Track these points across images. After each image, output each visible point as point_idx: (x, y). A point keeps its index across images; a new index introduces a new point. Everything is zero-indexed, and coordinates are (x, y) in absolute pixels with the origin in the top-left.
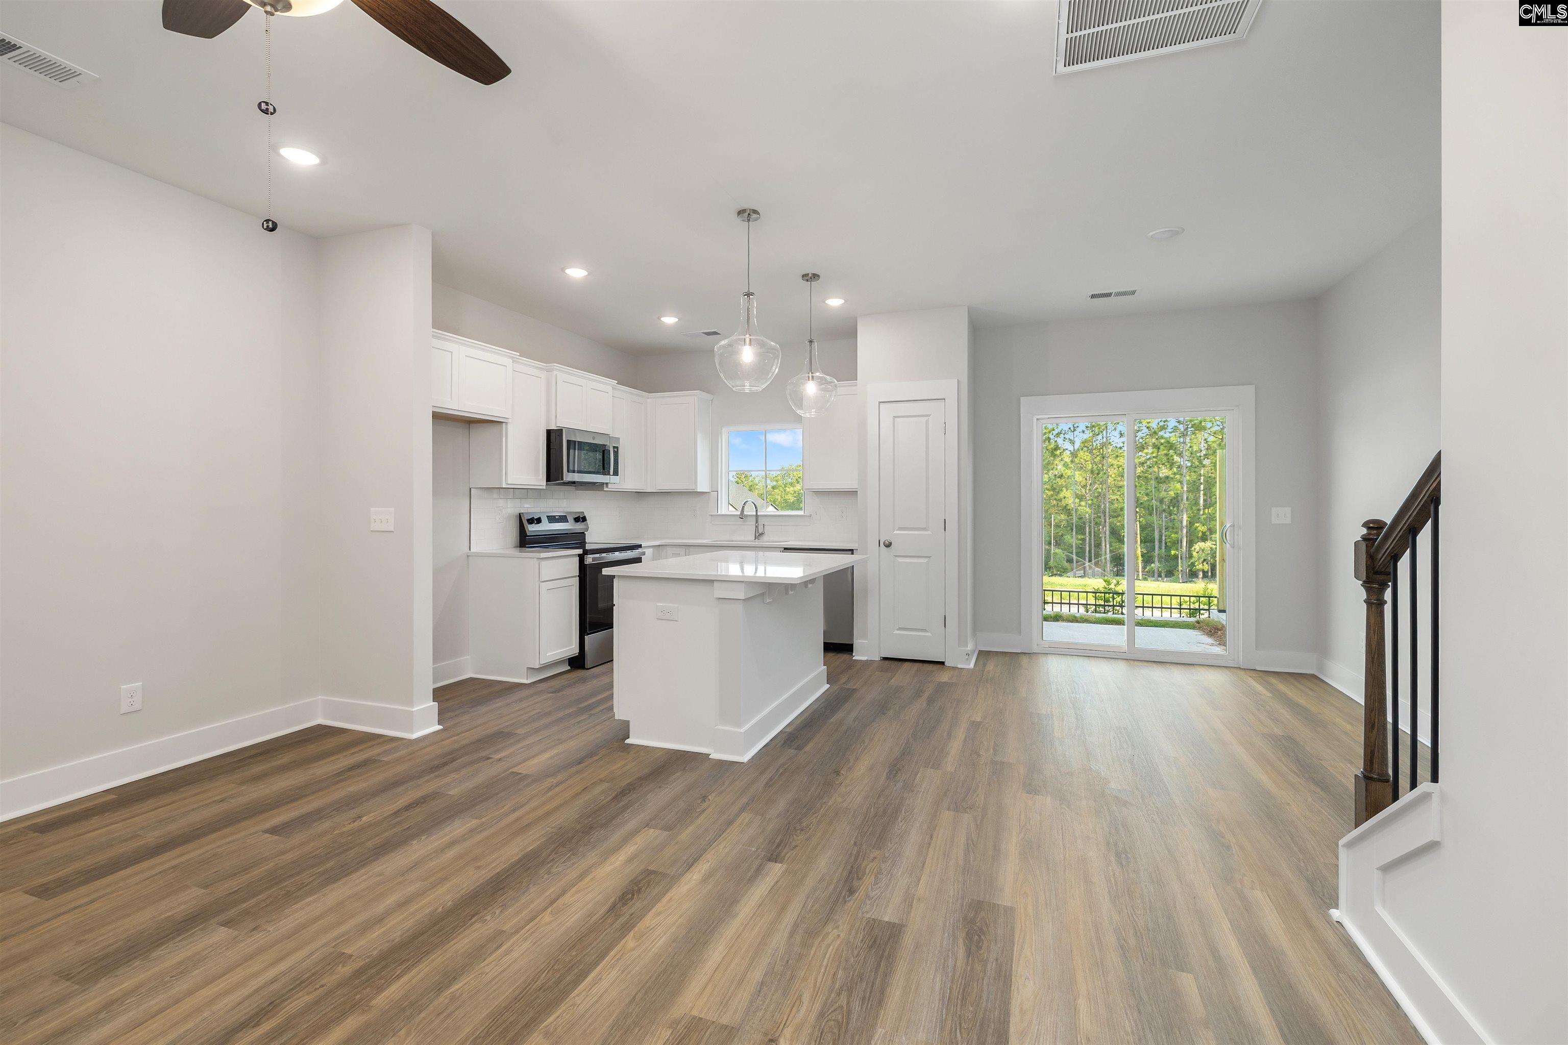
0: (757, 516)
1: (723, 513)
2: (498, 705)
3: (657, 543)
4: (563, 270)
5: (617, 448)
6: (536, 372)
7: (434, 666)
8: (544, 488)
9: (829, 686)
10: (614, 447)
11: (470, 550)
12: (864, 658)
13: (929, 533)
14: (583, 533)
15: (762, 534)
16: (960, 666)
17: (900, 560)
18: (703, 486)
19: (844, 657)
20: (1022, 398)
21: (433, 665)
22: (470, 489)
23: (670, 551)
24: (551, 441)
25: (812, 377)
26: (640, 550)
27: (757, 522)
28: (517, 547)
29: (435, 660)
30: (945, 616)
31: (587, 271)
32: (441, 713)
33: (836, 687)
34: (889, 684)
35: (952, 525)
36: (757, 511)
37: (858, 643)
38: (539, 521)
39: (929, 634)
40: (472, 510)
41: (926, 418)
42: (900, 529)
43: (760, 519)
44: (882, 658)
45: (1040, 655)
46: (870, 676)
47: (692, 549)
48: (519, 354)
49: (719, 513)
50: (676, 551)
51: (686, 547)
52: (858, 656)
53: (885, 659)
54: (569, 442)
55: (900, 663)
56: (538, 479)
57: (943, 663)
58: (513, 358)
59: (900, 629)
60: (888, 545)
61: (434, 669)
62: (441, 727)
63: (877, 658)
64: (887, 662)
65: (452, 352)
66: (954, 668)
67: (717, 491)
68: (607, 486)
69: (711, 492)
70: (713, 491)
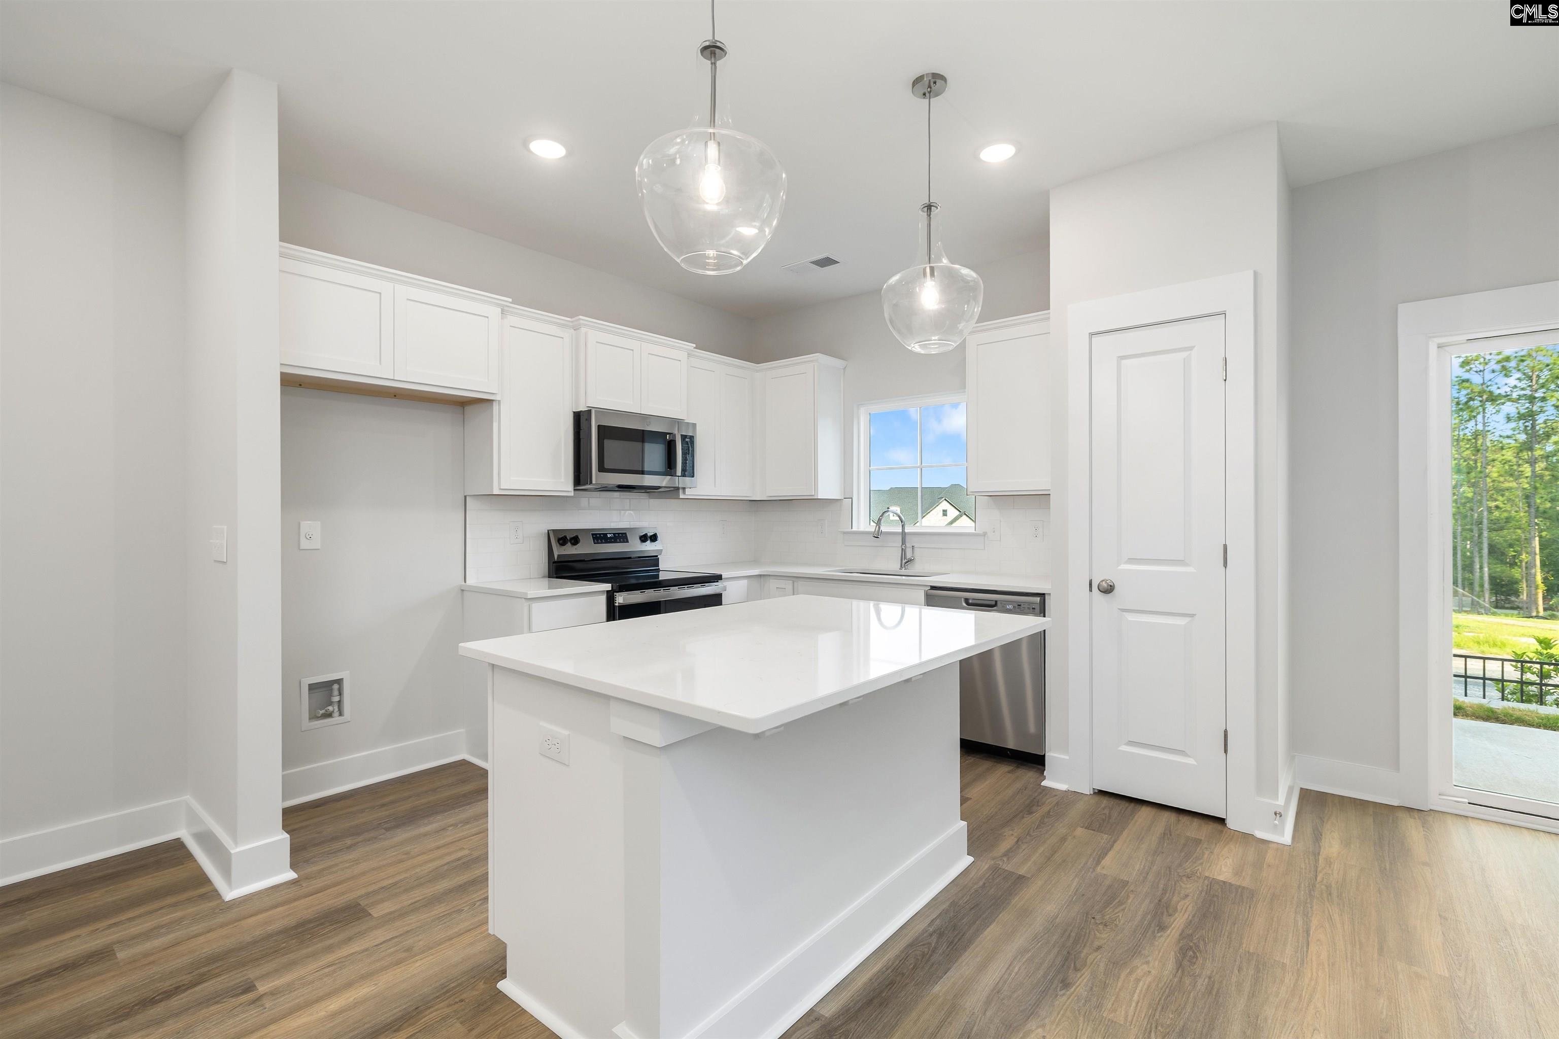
0: (904, 534)
1: (862, 529)
2: (428, 828)
3: (755, 572)
4: (525, 144)
5: (692, 438)
6: (553, 330)
7: (285, 773)
8: (572, 494)
9: (971, 859)
10: (684, 437)
11: (465, 582)
12: (1062, 787)
13: (1190, 569)
14: (657, 556)
15: (910, 561)
16: (1259, 834)
17: (1131, 617)
18: (827, 489)
19: (1027, 775)
20: (1401, 307)
21: (283, 771)
22: (465, 497)
23: (773, 584)
24: (582, 428)
25: (932, 269)
26: (720, 584)
27: (904, 542)
28: (544, 577)
29: (287, 761)
30: (1226, 732)
31: (564, 146)
32: (295, 850)
33: (985, 866)
34: (1099, 869)
35: (1243, 556)
36: (903, 526)
37: (1052, 755)
38: (575, 541)
39: (1191, 761)
40: (467, 525)
41: (1184, 354)
42: (1131, 561)
43: (908, 538)
44: (1097, 791)
45: (1449, 821)
46: (1063, 839)
47: (800, 584)
48: (510, 300)
49: (855, 529)
50: (781, 583)
51: (794, 579)
52: (1051, 781)
53: (1102, 793)
54: (600, 428)
55: (1132, 805)
56: (564, 483)
57: (1221, 821)
58: (503, 305)
59: (1131, 743)
60: (1108, 590)
61: (283, 776)
62: (292, 875)
63: (1087, 791)
64: (1105, 801)
65: (380, 293)
66: (1247, 838)
67: (852, 498)
68: (684, 493)
69: (842, 499)
70: (845, 498)
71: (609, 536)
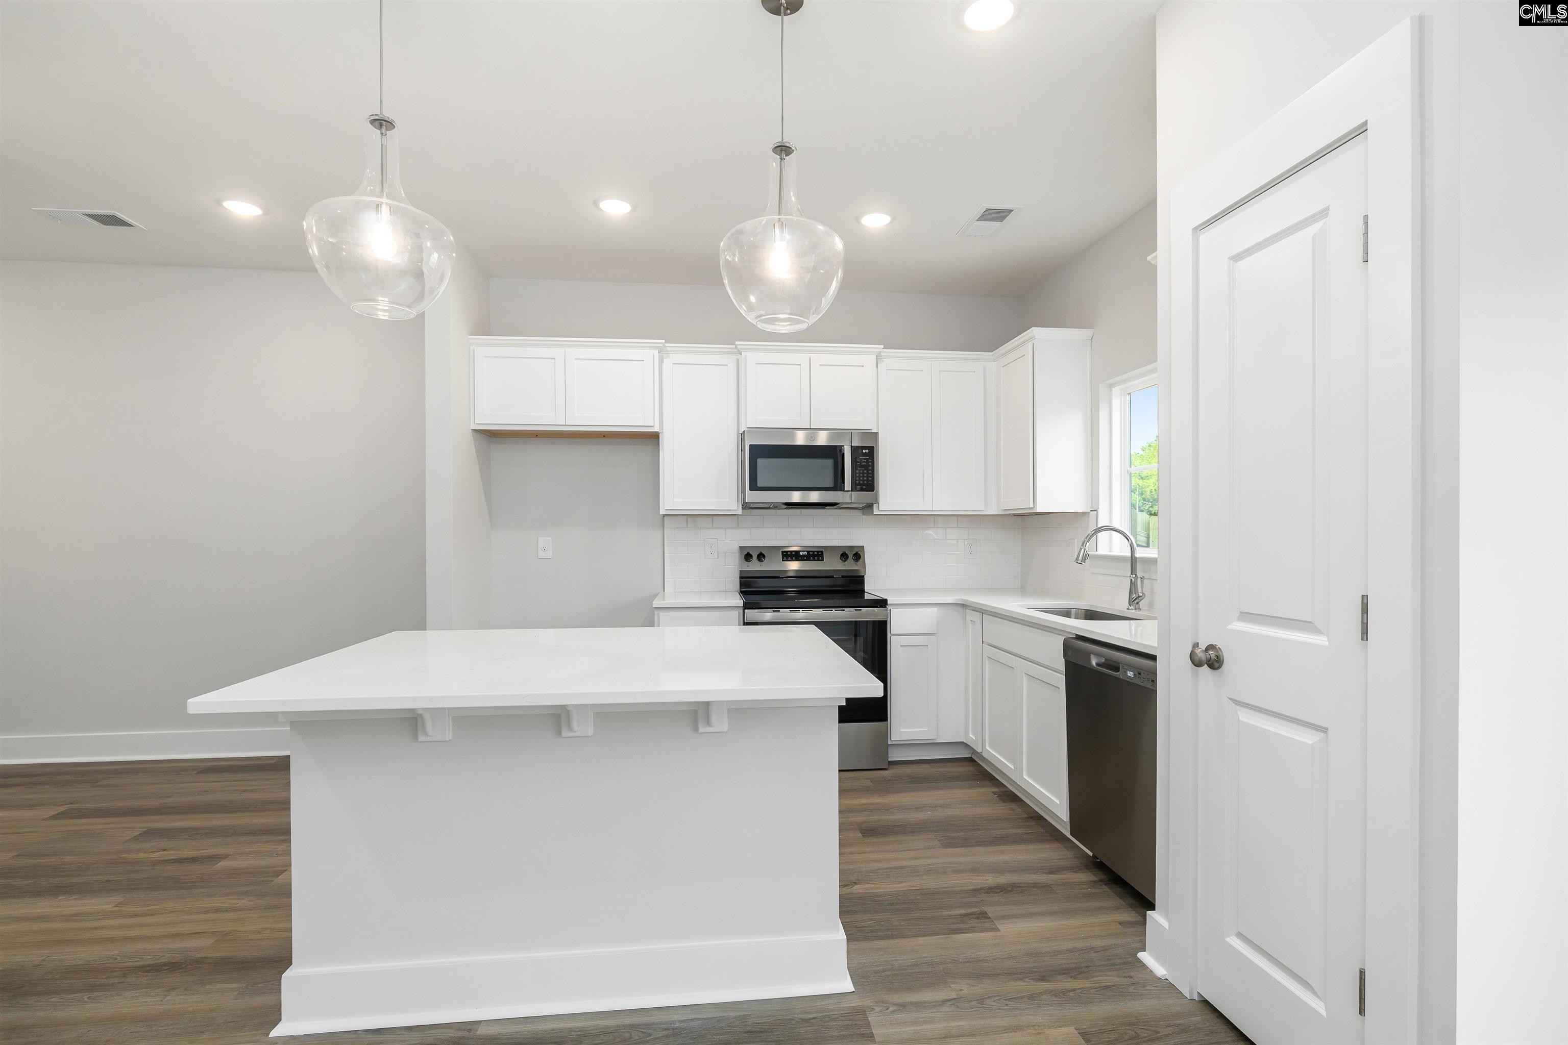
0: (1133, 560)
4: (592, 207)
8: (740, 513)
11: (664, 591)
14: (861, 576)
15: (1140, 597)
22: (663, 517)
27: (1133, 571)
28: (737, 591)
31: (629, 204)
36: (1132, 549)
38: (762, 558)
40: (665, 547)
41: (1315, 228)
42: (1244, 616)
44: (1200, 999)
53: (1207, 1005)
54: (752, 447)
58: (659, 347)
59: (1242, 938)
63: (1189, 992)
65: (554, 358)
67: (1097, 510)
68: (878, 509)
69: (1089, 513)
70: (1091, 511)
71: (801, 554)
